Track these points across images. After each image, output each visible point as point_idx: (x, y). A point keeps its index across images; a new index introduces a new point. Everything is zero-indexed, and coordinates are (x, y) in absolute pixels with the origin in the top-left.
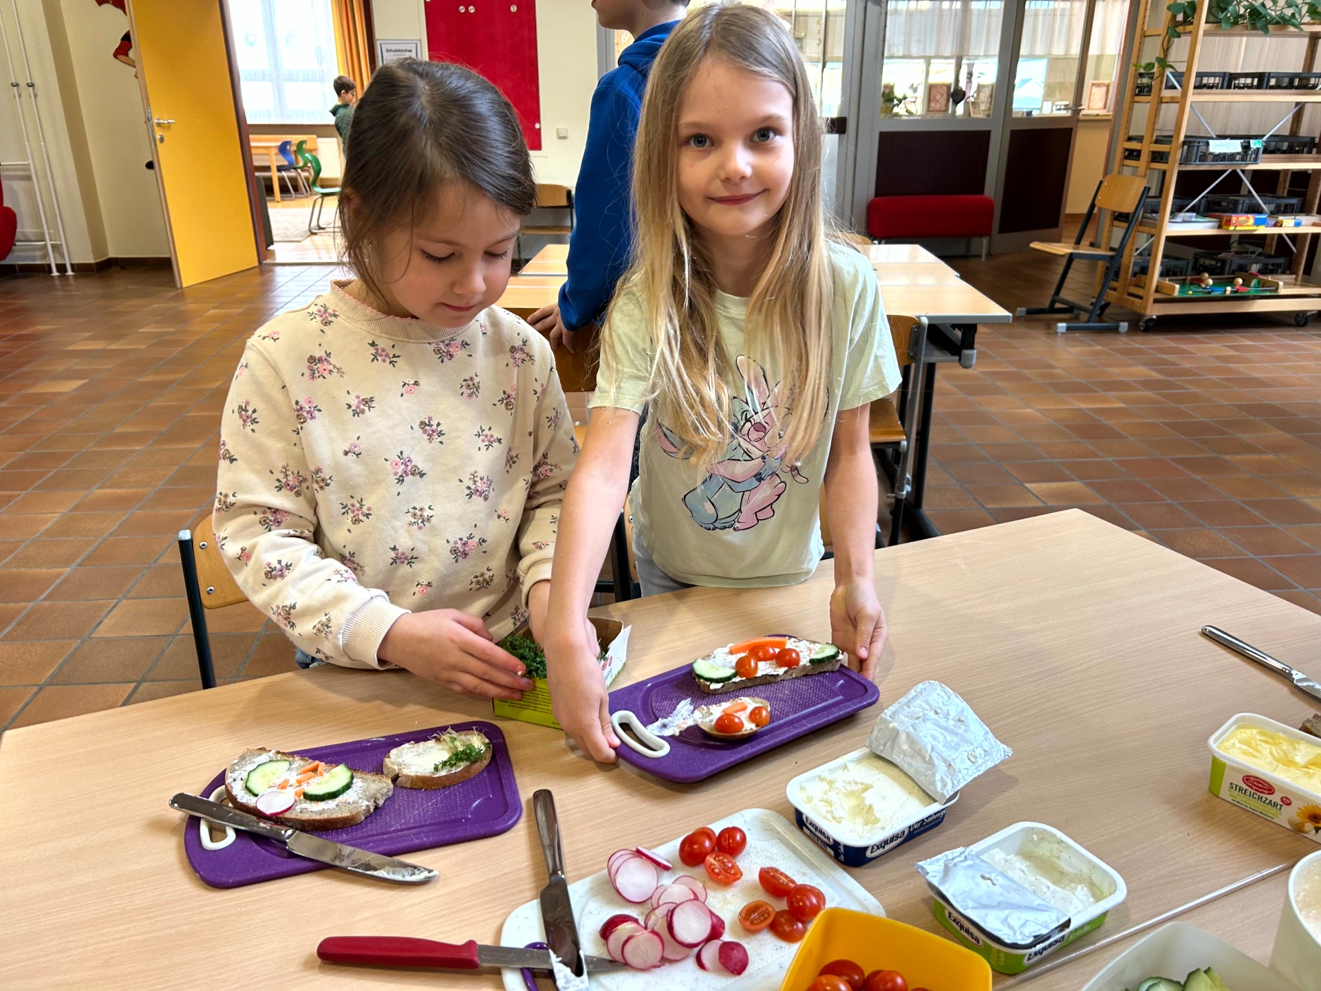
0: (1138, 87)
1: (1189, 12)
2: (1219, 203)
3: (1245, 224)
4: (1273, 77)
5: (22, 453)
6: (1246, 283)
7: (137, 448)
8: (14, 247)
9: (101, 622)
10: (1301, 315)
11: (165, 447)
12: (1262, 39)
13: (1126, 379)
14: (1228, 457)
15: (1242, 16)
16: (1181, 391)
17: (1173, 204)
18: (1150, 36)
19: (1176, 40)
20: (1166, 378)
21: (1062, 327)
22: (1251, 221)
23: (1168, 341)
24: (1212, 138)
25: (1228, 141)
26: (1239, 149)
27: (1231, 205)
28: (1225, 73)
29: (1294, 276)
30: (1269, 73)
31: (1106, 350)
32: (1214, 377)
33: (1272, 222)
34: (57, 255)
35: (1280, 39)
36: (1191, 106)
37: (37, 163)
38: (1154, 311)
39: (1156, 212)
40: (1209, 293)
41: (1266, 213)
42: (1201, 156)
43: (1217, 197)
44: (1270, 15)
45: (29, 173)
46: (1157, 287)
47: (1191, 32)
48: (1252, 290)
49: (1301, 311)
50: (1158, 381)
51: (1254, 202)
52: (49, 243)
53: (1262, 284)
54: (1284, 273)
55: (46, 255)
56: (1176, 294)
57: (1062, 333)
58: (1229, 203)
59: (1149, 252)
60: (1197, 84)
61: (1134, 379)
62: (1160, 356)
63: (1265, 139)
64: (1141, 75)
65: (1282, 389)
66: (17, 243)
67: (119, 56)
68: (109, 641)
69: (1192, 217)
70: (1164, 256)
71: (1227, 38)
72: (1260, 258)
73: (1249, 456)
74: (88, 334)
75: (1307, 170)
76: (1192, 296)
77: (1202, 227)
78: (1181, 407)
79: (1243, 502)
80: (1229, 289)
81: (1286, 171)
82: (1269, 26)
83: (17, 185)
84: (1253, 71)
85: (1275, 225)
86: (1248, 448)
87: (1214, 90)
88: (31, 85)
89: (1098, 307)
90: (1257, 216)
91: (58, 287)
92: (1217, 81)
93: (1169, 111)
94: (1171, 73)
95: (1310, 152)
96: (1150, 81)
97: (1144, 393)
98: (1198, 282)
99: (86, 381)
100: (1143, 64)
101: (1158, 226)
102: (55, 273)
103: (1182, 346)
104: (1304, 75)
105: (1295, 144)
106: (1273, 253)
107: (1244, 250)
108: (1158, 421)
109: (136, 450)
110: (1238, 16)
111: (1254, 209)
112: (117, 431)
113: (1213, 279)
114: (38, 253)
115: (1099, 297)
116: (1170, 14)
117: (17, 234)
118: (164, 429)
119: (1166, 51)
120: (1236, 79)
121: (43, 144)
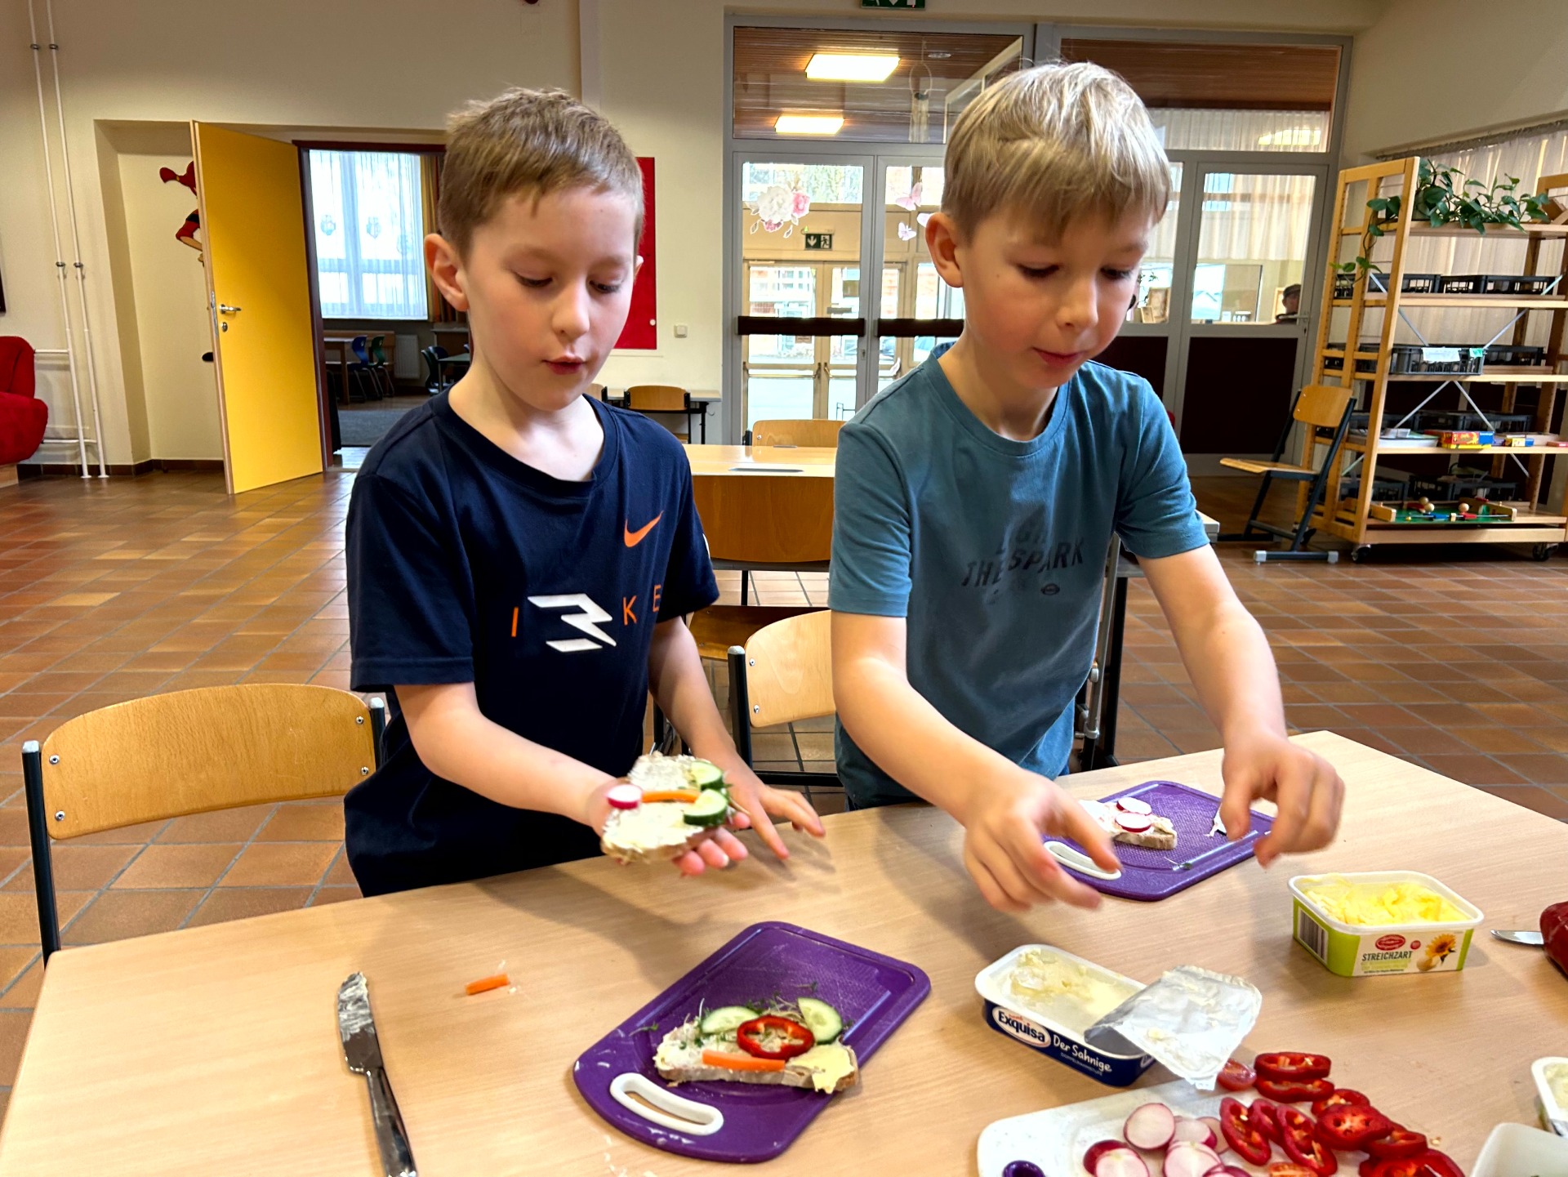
0: (1336, 290)
1: (1392, 208)
2: (1436, 419)
3: (1468, 442)
4: (1491, 281)
5: (37, 674)
6: (1474, 510)
7: (175, 670)
8: (41, 445)
9: (123, 871)
10: (1540, 548)
11: (209, 669)
12: (1473, 240)
13: (1342, 615)
14: (1470, 705)
15: (1454, 213)
16: (1409, 630)
17: (1384, 419)
18: (1348, 234)
19: (1379, 238)
20: (1388, 614)
21: (1262, 555)
22: (1475, 439)
23: (1384, 574)
24: (1424, 346)
25: (1443, 349)
26: (1457, 359)
27: (1450, 422)
28: (1436, 276)
29: (1528, 504)
30: (1487, 276)
31: (1315, 582)
32: (1445, 615)
33: (1500, 440)
34: (90, 454)
35: (1495, 240)
36: (1399, 311)
37: (78, 351)
38: (1368, 539)
39: (1365, 428)
40: (1431, 519)
41: (1491, 431)
42: (1413, 366)
43: (1433, 413)
44: (1486, 213)
45: (67, 363)
46: (1370, 512)
47: (1395, 230)
48: (1481, 517)
49: (1539, 543)
50: (1380, 618)
51: (1476, 418)
52: (82, 441)
53: (1492, 511)
54: (1515, 499)
55: (78, 455)
56: (1393, 520)
57: (1262, 563)
58: (1447, 420)
59: (1358, 474)
60: (1405, 287)
61: (1352, 615)
62: (1378, 590)
63: (1486, 347)
64: (1341, 277)
65: (1527, 630)
66: (45, 441)
67: (182, 238)
68: (131, 893)
69: (1406, 433)
70: (1377, 478)
71: (1434, 238)
72: (1486, 482)
73: (1497, 705)
74: (121, 543)
75: (1536, 383)
76: (1412, 523)
77: (1418, 445)
78: (1409, 646)
79: (1495, 756)
80: (1454, 515)
81: (1511, 384)
82: (1485, 225)
83: (52, 376)
84: (1466, 274)
85: (1503, 444)
86: (1494, 695)
87: (1424, 294)
88: (80, 266)
89: (1302, 534)
90: (1482, 434)
91: (88, 491)
92: (1427, 285)
93: (1374, 317)
94: (1375, 274)
95: (1538, 363)
96: (1351, 282)
97: (1361, 631)
98: (1417, 508)
99: (117, 594)
100: (1342, 263)
101: (1369, 443)
102: (86, 476)
103: (1403, 580)
104: (1526, 279)
105: (1520, 355)
106: (1501, 477)
107: (1466, 473)
108: (1383, 662)
109: (174, 673)
110: (1448, 214)
111: (1477, 426)
112: (150, 650)
113: (1435, 505)
114: (68, 453)
115: (1303, 523)
116: (1371, 211)
117: (47, 430)
118: (207, 650)
119: (1368, 251)
120: (1448, 283)
121: (86, 330)
